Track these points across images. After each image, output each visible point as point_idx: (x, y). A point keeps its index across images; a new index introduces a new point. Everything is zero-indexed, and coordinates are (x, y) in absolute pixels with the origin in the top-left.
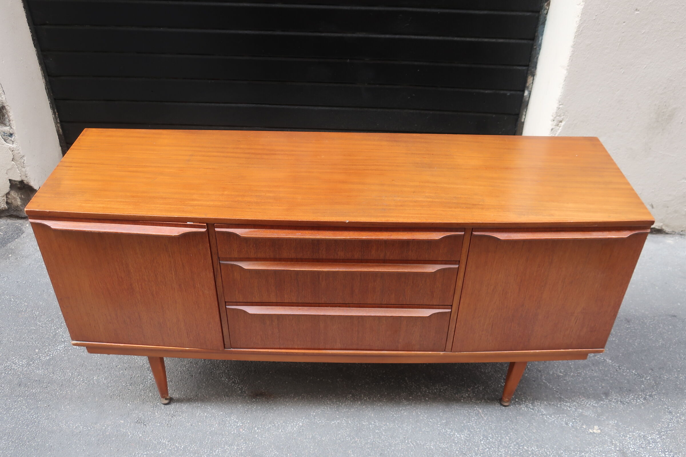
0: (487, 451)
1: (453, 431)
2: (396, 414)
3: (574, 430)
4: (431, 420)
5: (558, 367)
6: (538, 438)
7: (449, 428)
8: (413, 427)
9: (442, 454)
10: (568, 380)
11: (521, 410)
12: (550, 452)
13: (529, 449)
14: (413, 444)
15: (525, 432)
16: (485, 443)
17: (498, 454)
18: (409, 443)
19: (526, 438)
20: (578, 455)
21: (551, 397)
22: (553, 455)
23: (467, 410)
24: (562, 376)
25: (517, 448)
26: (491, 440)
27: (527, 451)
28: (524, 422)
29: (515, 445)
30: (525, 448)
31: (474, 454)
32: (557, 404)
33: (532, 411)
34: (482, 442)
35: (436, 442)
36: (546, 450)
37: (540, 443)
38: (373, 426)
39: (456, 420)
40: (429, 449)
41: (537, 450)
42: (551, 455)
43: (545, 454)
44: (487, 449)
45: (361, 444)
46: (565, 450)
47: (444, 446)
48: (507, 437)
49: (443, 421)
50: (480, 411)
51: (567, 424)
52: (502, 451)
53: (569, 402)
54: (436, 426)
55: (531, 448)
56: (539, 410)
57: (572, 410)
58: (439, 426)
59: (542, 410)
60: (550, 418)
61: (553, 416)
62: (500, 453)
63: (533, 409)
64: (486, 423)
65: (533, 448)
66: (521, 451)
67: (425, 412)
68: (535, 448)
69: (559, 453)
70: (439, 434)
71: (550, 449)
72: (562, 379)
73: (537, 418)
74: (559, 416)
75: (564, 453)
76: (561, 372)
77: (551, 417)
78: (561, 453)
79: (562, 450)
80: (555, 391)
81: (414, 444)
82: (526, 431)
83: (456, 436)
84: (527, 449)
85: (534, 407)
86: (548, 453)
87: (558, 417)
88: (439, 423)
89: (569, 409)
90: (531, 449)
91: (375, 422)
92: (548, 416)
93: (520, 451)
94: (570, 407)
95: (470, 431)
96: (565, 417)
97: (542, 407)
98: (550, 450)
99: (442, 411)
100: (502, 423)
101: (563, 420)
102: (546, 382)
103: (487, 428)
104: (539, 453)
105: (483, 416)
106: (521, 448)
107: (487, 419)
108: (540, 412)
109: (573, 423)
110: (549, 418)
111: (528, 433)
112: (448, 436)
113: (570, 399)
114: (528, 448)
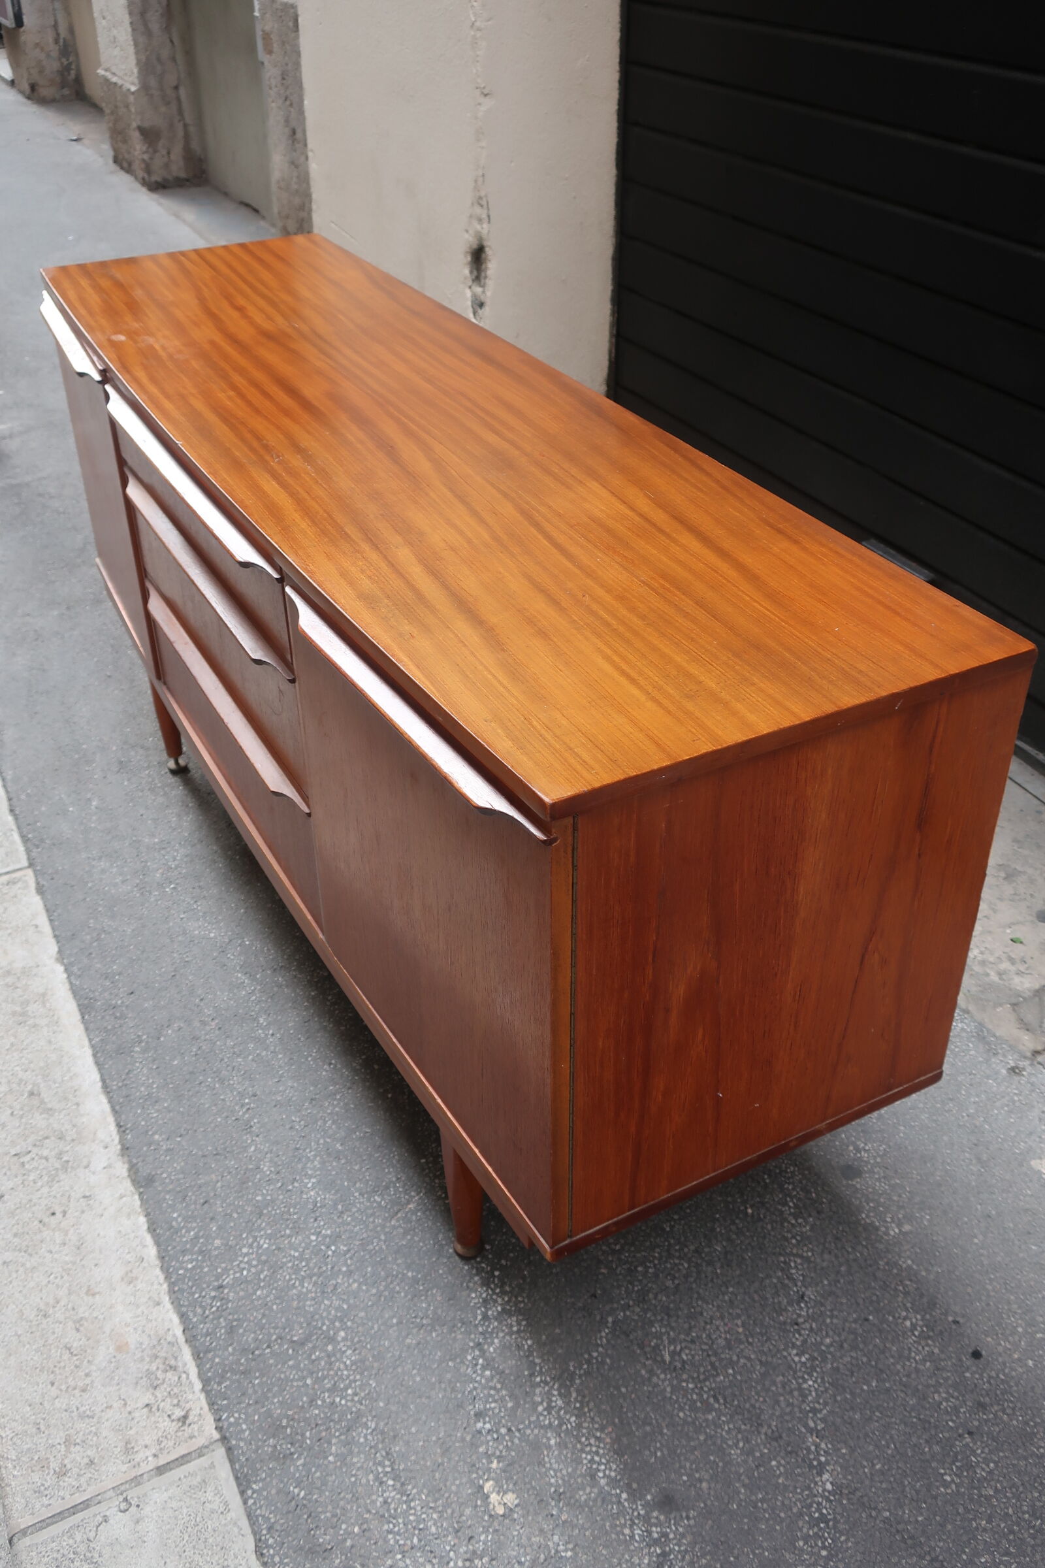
0: (290, 1255)
1: (318, 1173)
2: (314, 1060)
3: (468, 1438)
4: (330, 1122)
5: (693, 1342)
6: (390, 1355)
7: (323, 1163)
8: (294, 1099)
9: (242, 1172)
10: (655, 1379)
11: (465, 1293)
12: (355, 1394)
13: (342, 1344)
14: (244, 1114)
15: (395, 1321)
16: (314, 1243)
17: (291, 1279)
18: (242, 1106)
19: (376, 1327)
20: (380, 1469)
21: (560, 1351)
22: (349, 1404)
23: (398, 1179)
24: (664, 1361)
25: (331, 1317)
26: (330, 1253)
27: (332, 1340)
28: (427, 1309)
29: (338, 1309)
30: (342, 1334)
31: (269, 1232)
32: (541, 1373)
33: (479, 1317)
34: (313, 1238)
35: (271, 1152)
36: (358, 1383)
37: (376, 1365)
38: (263, 1035)
39: (357, 1167)
40: (245, 1145)
41: (348, 1362)
42: (347, 1401)
43: (342, 1386)
44: (296, 1254)
45: (206, 1034)
46: (382, 1433)
47: (265, 1169)
48: (356, 1285)
49: (338, 1145)
50: (411, 1206)
51: (479, 1415)
52: (306, 1285)
53: (568, 1403)
54: (319, 1136)
55: (349, 1347)
56: (492, 1333)
57: (541, 1418)
58: (322, 1141)
59: (496, 1341)
60: (479, 1367)
61: (488, 1373)
62: (297, 1283)
63: (485, 1317)
64: (379, 1228)
65: (349, 1352)
66: (325, 1328)
67: (346, 1104)
68: (350, 1357)
69: (364, 1420)
70: (297, 1149)
71: (368, 1394)
72: (648, 1363)
73: (460, 1336)
74: (498, 1391)
75: (369, 1431)
76: (673, 1354)
77: (484, 1368)
78: (366, 1423)
79: (377, 1424)
80: (590, 1355)
81: (247, 1116)
82: (400, 1323)
83: (306, 1181)
84: (339, 1339)
85: (496, 1319)
86: (350, 1391)
87: (495, 1388)
88: (328, 1140)
89: (540, 1408)
90: (344, 1349)
91: (273, 1035)
92: (481, 1361)
93: (323, 1324)
94: (549, 1409)
95: (336, 1204)
96: (505, 1407)
97: (508, 1338)
98: (363, 1394)
99: (368, 1135)
100: (399, 1261)
101: (487, 1402)
102: (610, 1325)
103: (365, 1235)
104: (339, 1369)
105: (399, 1215)
106: (337, 1324)
107: (394, 1227)
108: (485, 1339)
109: (489, 1431)
110: (476, 1365)
111: (395, 1328)
112: (300, 1166)
113: (581, 1403)
114: (345, 1339)
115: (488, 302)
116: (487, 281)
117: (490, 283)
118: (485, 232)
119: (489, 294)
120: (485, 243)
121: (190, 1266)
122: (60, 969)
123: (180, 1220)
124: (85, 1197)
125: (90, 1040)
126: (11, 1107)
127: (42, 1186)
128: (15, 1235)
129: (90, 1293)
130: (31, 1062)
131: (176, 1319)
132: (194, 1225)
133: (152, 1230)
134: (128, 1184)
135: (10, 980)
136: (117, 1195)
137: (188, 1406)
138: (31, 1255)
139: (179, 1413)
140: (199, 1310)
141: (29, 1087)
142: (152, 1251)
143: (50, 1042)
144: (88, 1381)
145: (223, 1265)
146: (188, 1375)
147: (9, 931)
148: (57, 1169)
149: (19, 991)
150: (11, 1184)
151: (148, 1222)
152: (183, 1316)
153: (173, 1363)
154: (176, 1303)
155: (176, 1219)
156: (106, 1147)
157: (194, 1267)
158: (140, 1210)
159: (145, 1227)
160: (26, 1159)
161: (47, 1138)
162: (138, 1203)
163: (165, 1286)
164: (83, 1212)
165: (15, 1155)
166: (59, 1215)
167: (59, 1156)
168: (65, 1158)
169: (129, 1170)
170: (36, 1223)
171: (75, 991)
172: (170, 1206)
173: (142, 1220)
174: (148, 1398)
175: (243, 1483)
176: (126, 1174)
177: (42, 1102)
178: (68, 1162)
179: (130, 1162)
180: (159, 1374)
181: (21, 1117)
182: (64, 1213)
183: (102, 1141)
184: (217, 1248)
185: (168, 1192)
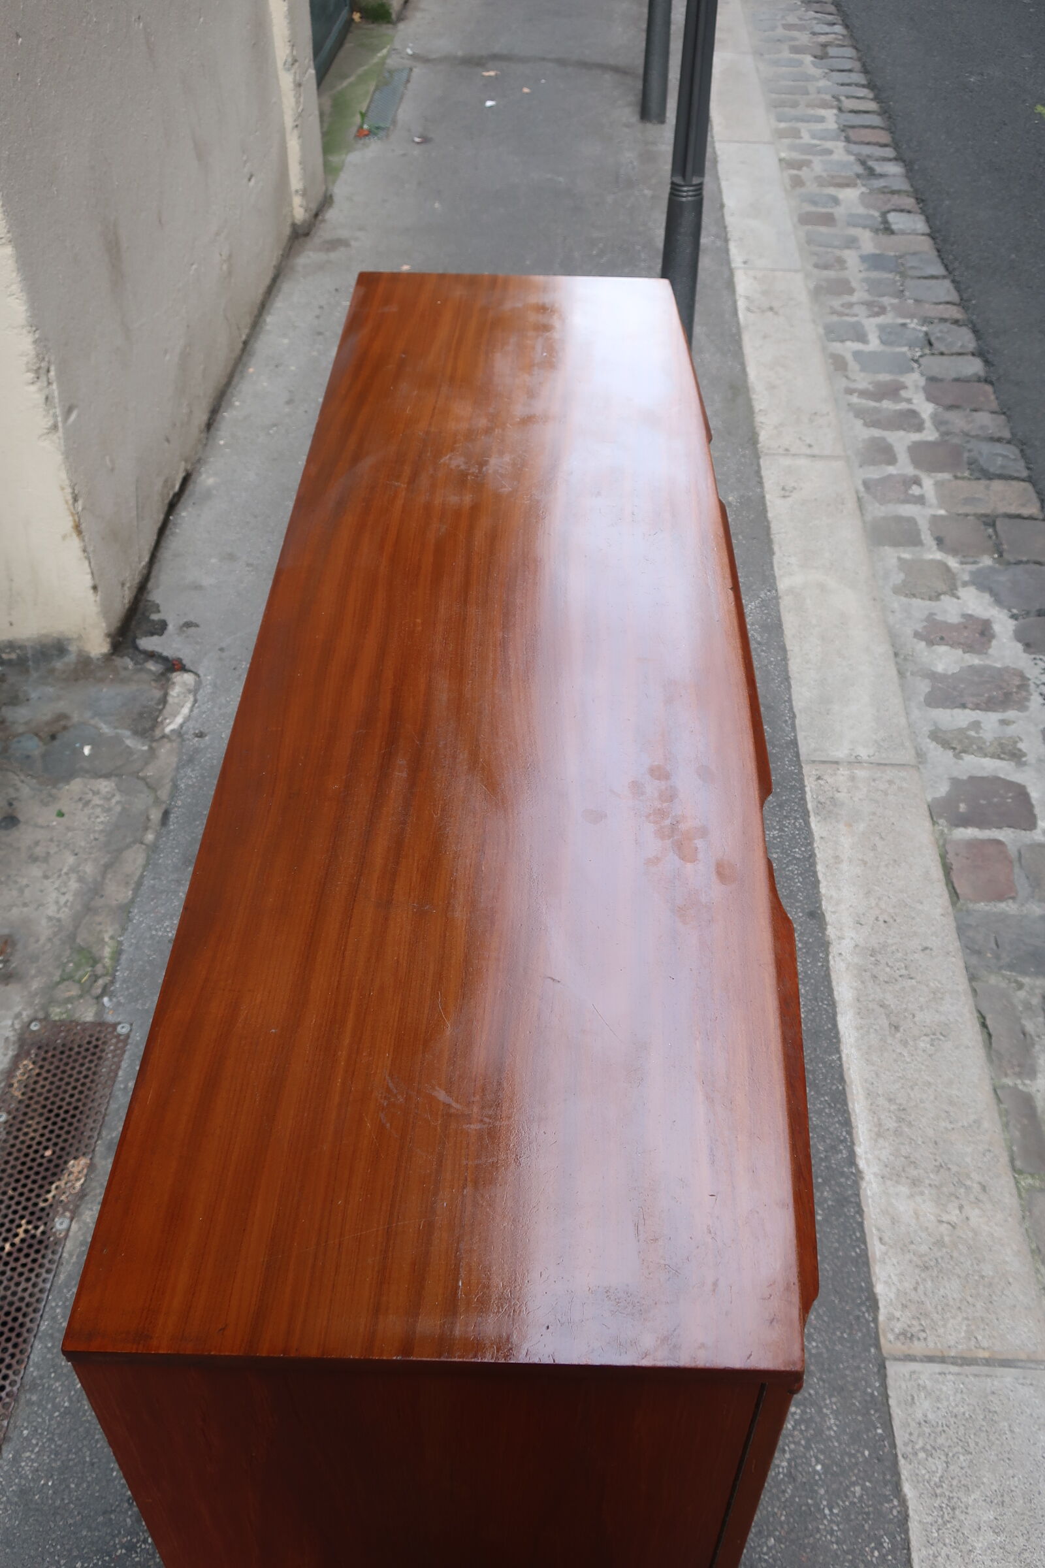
121: (797, 850)
122: (862, 1164)
123: (797, 880)
124: (861, 924)
125: (840, 1058)
126: (915, 1023)
127: (892, 945)
128: (913, 918)
129: (865, 863)
130: (896, 1061)
131: (813, 825)
132: (787, 873)
133: (816, 883)
134: (829, 918)
135: (913, 1172)
136: (837, 915)
137: (816, 783)
138: (903, 901)
139: (821, 782)
140: (797, 824)
141: (898, 1035)
142: (820, 868)
143: (877, 1075)
144: (871, 817)
145: (775, 841)
146: (812, 796)
147: (913, 1247)
148: (880, 953)
149: (903, 1152)
150: (916, 956)
151: (819, 887)
152: (807, 824)
153: (819, 805)
154: (810, 833)
155: (799, 882)
156: (840, 954)
157: (795, 848)
158: (824, 898)
159: (821, 885)
160: (903, 972)
161: (886, 982)
162: (823, 903)
163: (815, 845)
164: (864, 914)
165: (912, 978)
166: (881, 919)
167: (877, 963)
168: (873, 959)
169: (825, 929)
170: (898, 921)
171: (847, 1123)
172: (802, 892)
173: (823, 890)
174: (837, 795)
175: (794, 743)
176: (828, 927)
177: (888, 1016)
178: (871, 955)
179: (824, 934)
180: (828, 803)
181: (906, 1010)
182: (877, 919)
183: (843, 960)
184: (777, 853)
185: (801, 901)
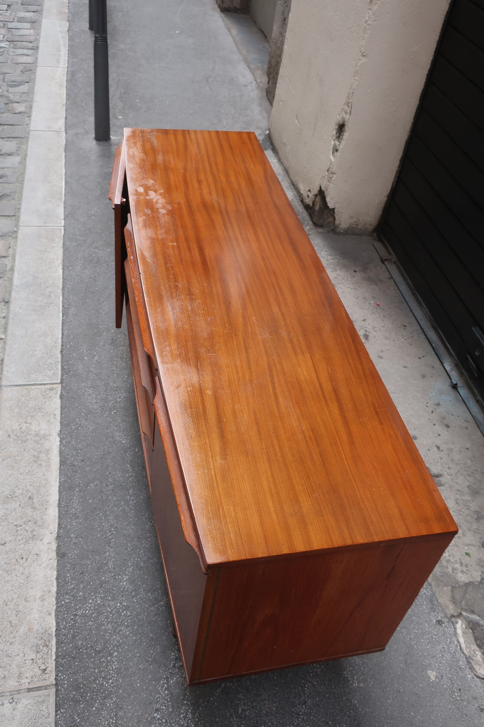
0: (107, 610)
1: (130, 574)
2: (146, 518)
3: (149, 719)
4: (142, 551)
5: (253, 707)
6: (131, 670)
7: (133, 570)
8: (132, 535)
9: (100, 563)
10: (231, 719)
11: (170, 652)
12: (112, 683)
13: (114, 658)
14: (110, 535)
15: (138, 655)
16: (118, 607)
17: (104, 621)
18: (110, 531)
19: (130, 655)
20: (111, 721)
21: (198, 692)
22: (108, 686)
23: (161, 588)
24: (238, 712)
25: (114, 644)
26: (123, 614)
27: (111, 655)
28: (152, 654)
29: (118, 641)
30: (116, 653)
31: (102, 596)
32: (187, 700)
33: (172, 665)
34: (119, 605)
35: (114, 557)
36: (115, 678)
37: (124, 672)
38: (129, 499)
39: (146, 577)
40: (105, 550)
41: (114, 667)
42: (108, 685)
43: (108, 677)
44: (110, 610)
45: (106, 491)
46: (117, 704)
47: (110, 565)
48: (128, 633)
49: (142, 564)
50: (162, 603)
51: (157, 710)
52: (109, 626)
53: (193, 718)
54: (136, 556)
55: (116, 661)
56: (174, 674)
57: (181, 721)
58: (136, 559)
59: (175, 678)
60: (164, 688)
61: (167, 692)
62: (106, 624)
63: (174, 666)
64: (146, 609)
65: (116, 663)
66: (110, 648)
67: (152, 545)
68: (115, 665)
69: (112, 696)
70: (125, 560)
71: (117, 685)
72: (232, 710)
73: (161, 671)
74: (168, 702)
75: (112, 702)
76: (243, 710)
77: (166, 689)
78: (112, 698)
79: (116, 700)
80: (210, 699)
81: (110, 537)
82: (140, 656)
83: (124, 576)
84: (114, 655)
85: (178, 668)
86: (110, 681)
87: (167, 700)
88: (139, 560)
89: (182, 716)
90: (114, 661)
91: (133, 500)
92: (166, 686)
93: (110, 646)
94: (185, 717)
95: (132, 592)
96: (168, 710)
97: (180, 679)
98: (115, 684)
99: (155, 562)
100: (149, 628)
101: (162, 705)
102: (222, 687)
103: (139, 611)
104: (110, 669)
105: (156, 606)
106: (115, 648)
107: (152, 611)
108: (171, 676)
109: (159, 719)
110: (163, 687)
111: (137, 658)
112: (124, 568)
113: (199, 719)
114: (116, 656)
115: (340, 150)
116: (342, 141)
117: (343, 142)
118: (347, 118)
119: (341, 147)
120: (346, 124)
121: (67, 601)
122: (58, 439)
123: (70, 578)
124: (36, 554)
125: (60, 479)
126: (20, 502)
127: (22, 544)
128: (5, 563)
129: (26, 600)
130: (34, 482)
131: (54, 624)
132: (74, 582)
133: (57, 579)
134: (54, 554)
135: (37, 438)
136: (49, 558)
137: (47, 665)
138: (8, 574)
139: (43, 667)
140: (64, 623)
141: (30, 494)
142: (54, 589)
143: (44, 474)
144: (14, 640)
145: (80, 605)
146: (52, 651)
147: (43, 414)
148: (29, 538)
149: (39, 445)
150: (10, 539)
151: (57, 574)
152: (58, 624)
153: (47, 643)
154: (57, 616)
155: (68, 577)
156: (51, 533)
157: (68, 602)
158: (55, 568)
159: (55, 577)
160: (19, 528)
161: (30, 521)
162: (56, 564)
163: (55, 607)
164: (34, 561)
165: (16, 525)
166: (24, 559)
167: (32, 531)
168: (34, 533)
169: (57, 547)
170: (15, 560)
171: (61, 453)
172: (68, 570)
173: (55, 573)
174: (33, 656)
175: (58, 707)
176: (55, 549)
177: (33, 503)
178: (35, 535)
179: (58, 543)
180: (41, 647)
181: (23, 508)
182: (27, 559)
183: (51, 530)
184: (80, 596)
185: (69, 563)
